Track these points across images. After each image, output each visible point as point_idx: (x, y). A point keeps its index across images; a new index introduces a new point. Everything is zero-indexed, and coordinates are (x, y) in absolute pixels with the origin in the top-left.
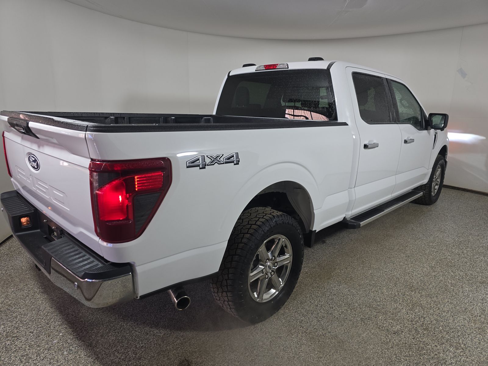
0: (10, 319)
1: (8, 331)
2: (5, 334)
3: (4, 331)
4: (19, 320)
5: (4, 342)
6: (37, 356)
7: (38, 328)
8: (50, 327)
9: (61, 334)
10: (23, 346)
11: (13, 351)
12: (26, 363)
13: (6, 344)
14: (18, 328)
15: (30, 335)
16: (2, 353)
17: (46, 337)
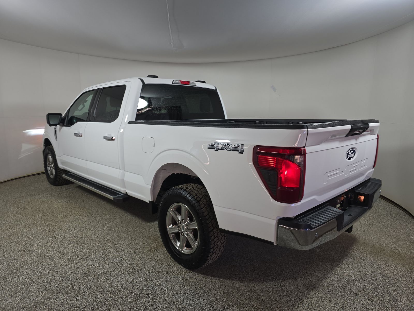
0: (352, 302)
1: (362, 297)
2: (366, 297)
3: (365, 299)
4: (349, 296)
5: (372, 293)
6: (368, 274)
7: (347, 283)
8: (343, 278)
9: (345, 271)
10: (367, 283)
11: (374, 286)
12: (375, 277)
13: (373, 292)
14: (356, 293)
15: (356, 284)
16: (380, 290)
17: (352, 277)
